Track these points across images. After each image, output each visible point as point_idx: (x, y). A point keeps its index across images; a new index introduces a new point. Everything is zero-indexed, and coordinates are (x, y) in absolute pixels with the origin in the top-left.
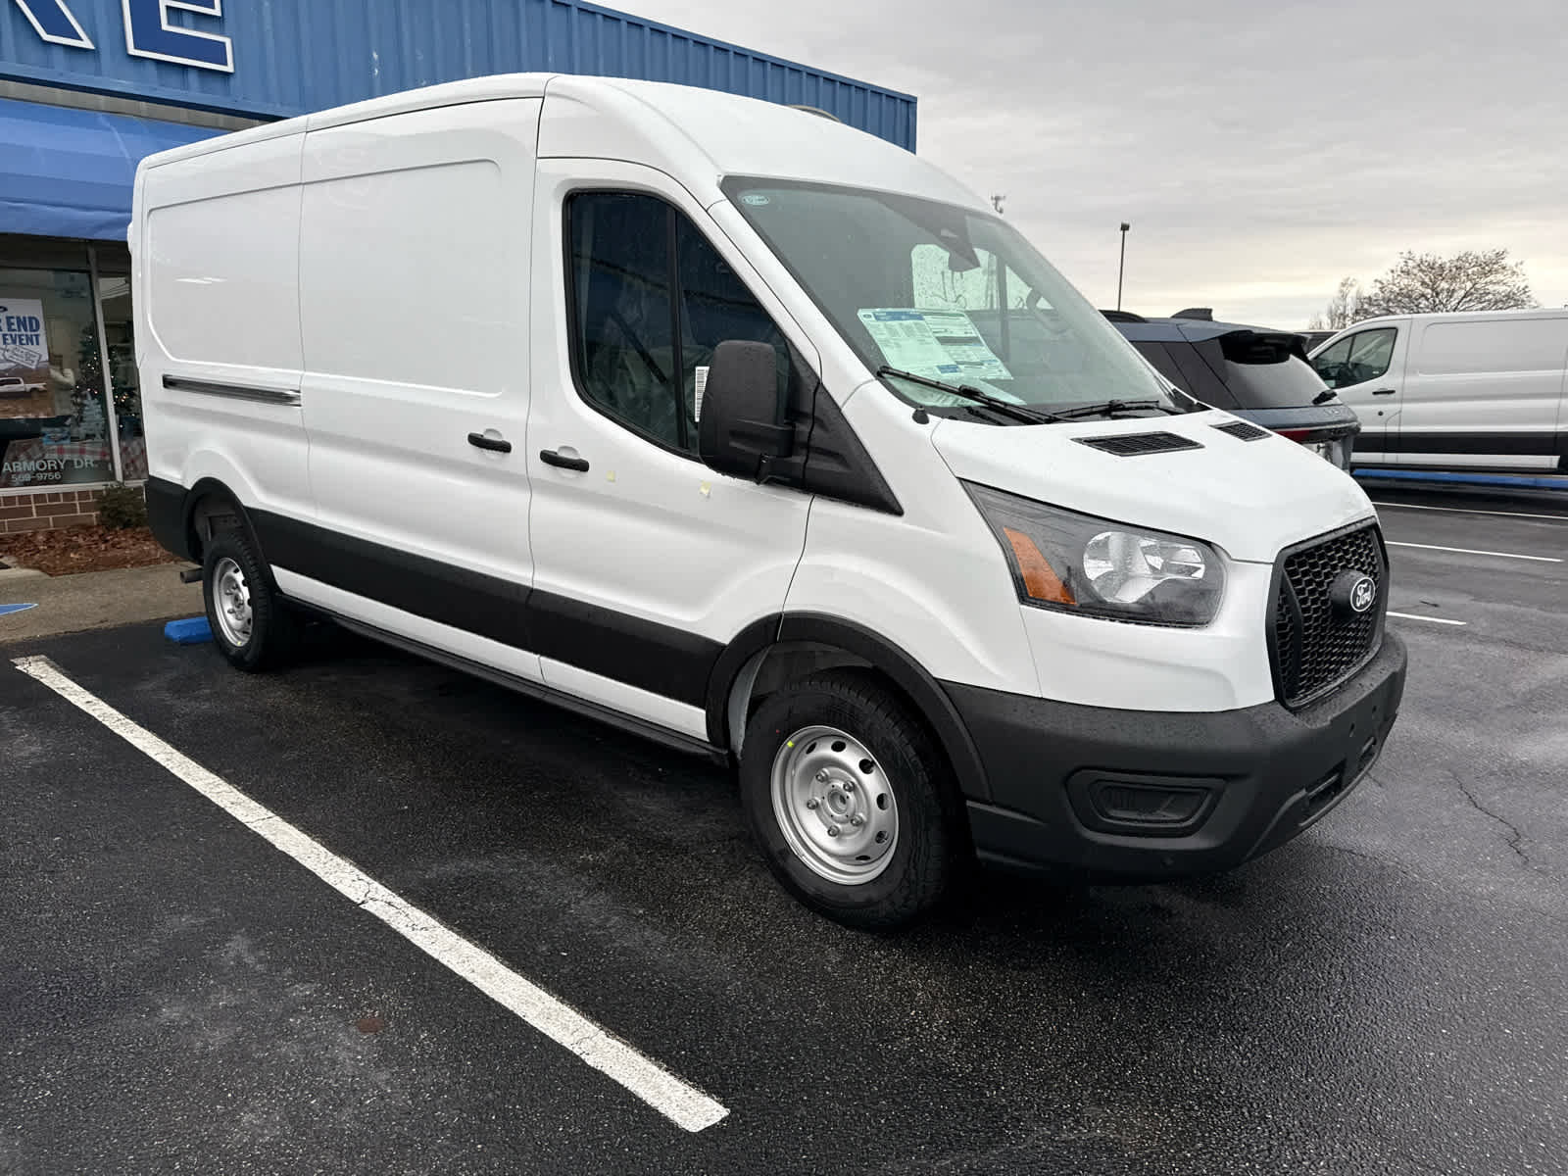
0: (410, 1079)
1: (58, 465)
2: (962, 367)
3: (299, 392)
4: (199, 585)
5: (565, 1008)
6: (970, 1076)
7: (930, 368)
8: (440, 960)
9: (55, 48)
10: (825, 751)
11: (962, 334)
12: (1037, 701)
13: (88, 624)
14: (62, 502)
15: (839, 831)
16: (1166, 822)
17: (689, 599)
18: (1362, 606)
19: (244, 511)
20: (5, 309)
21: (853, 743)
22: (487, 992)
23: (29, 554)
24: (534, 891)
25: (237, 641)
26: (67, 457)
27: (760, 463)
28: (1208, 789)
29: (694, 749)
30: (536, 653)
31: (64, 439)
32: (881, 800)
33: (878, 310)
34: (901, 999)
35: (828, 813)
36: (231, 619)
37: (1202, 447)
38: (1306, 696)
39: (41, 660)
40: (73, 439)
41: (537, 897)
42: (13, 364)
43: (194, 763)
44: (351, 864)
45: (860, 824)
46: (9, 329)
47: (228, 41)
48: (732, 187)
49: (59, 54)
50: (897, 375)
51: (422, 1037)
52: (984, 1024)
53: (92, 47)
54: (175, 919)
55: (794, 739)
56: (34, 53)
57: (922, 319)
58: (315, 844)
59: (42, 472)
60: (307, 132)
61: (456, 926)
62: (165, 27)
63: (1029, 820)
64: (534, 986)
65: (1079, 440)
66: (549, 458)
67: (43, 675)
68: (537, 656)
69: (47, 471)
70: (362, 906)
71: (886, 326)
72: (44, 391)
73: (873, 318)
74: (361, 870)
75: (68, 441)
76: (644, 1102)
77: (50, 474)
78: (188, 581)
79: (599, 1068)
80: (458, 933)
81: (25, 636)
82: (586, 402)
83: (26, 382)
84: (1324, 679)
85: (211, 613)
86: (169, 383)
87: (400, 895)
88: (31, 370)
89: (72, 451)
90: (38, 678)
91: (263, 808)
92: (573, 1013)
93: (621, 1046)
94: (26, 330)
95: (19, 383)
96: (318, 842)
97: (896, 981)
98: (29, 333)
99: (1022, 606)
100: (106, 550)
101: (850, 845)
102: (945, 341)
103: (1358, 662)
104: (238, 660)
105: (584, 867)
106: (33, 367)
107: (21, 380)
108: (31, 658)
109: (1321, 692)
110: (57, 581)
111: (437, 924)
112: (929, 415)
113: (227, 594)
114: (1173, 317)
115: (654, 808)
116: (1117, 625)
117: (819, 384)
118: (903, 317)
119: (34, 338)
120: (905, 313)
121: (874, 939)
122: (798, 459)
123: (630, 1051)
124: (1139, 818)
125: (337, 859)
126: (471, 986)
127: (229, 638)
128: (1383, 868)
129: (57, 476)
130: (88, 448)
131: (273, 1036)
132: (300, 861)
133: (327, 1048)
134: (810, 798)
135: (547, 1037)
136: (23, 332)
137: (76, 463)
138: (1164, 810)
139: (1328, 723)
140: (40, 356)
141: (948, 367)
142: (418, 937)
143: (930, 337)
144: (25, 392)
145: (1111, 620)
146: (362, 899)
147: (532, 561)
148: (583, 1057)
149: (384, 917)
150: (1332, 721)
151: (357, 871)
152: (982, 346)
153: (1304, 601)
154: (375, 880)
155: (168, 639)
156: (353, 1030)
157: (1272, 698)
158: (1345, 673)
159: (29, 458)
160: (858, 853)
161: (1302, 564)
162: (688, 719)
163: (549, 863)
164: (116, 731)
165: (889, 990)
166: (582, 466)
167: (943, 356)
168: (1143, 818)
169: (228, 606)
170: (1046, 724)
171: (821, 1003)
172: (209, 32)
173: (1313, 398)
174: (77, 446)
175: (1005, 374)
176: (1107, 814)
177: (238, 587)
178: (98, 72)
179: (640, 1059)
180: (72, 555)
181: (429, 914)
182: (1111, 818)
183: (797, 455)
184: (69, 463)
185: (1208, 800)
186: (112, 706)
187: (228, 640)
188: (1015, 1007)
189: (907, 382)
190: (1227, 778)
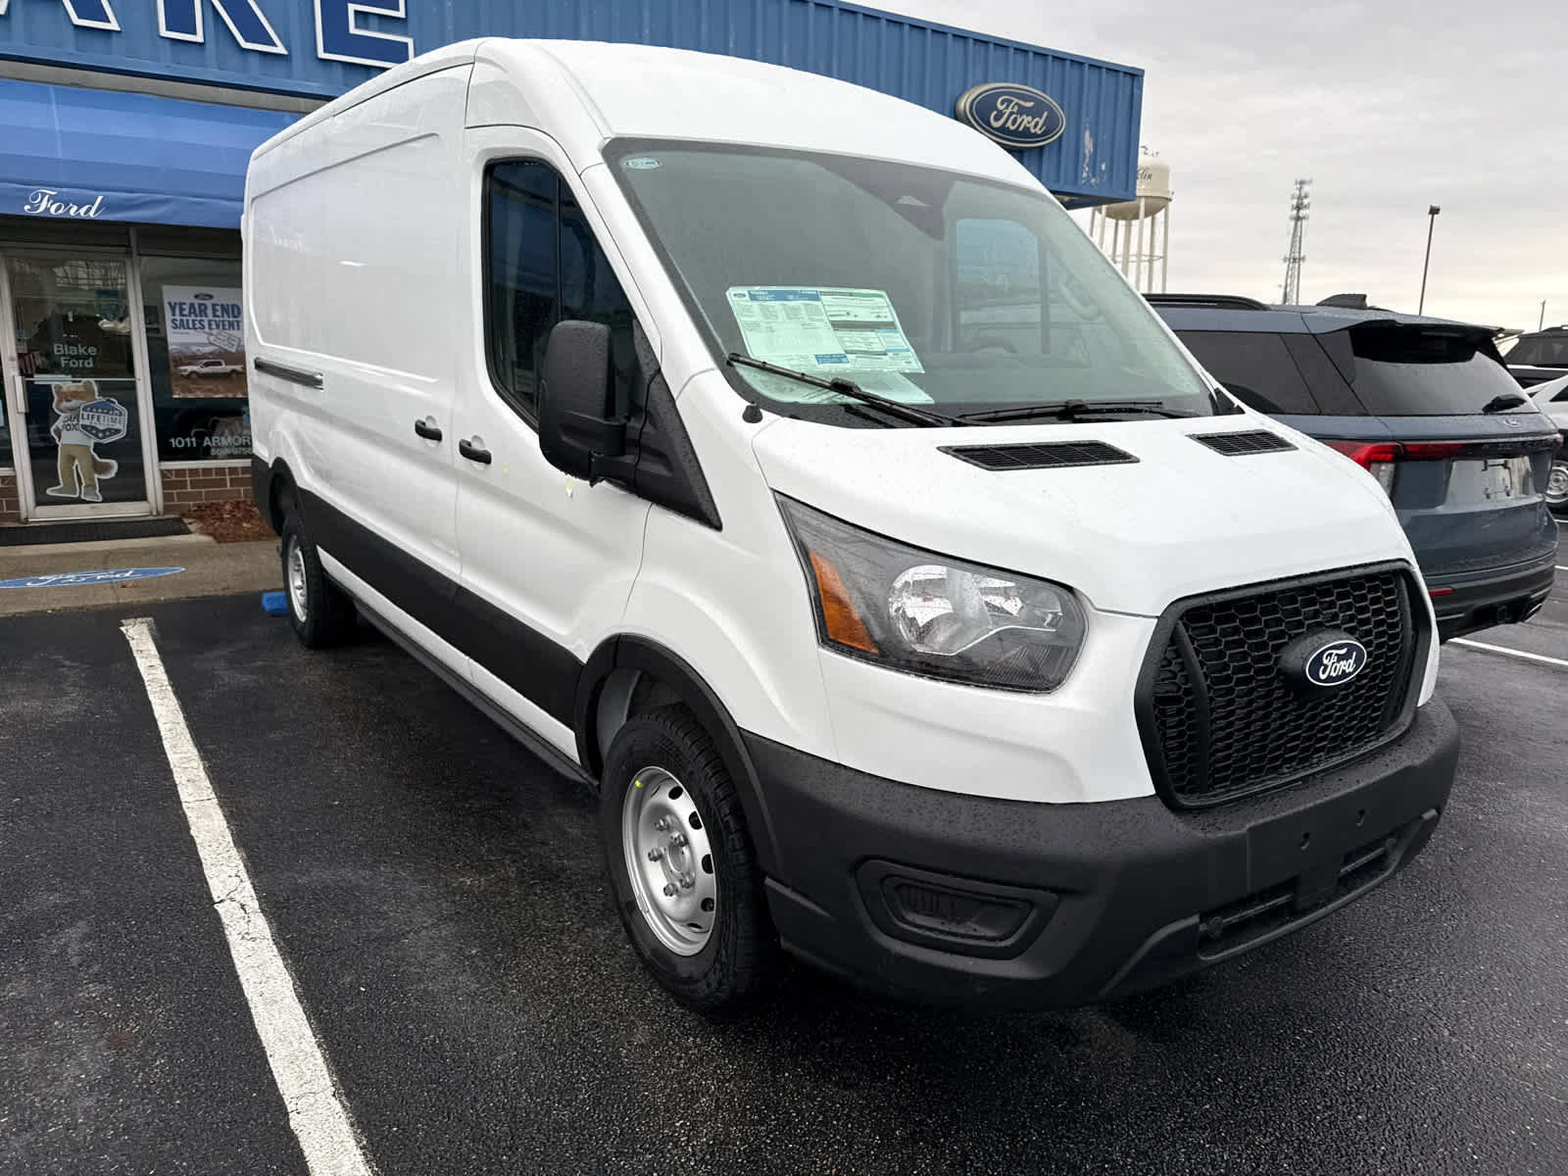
0: (109, 1111)
1: (251, 440)
2: (849, 356)
3: (322, 375)
5: (318, 1054)
7: (805, 358)
8: (242, 977)
9: (251, 55)
10: (663, 797)
11: (872, 319)
12: (832, 767)
13: (210, 590)
15: (675, 889)
16: (979, 938)
17: (563, 609)
18: (1329, 679)
19: (299, 491)
20: (211, 297)
21: (684, 793)
22: (256, 1022)
23: (212, 522)
24: (386, 912)
25: (300, 616)
27: (590, 461)
28: (1032, 904)
29: (568, 770)
30: (466, 654)
32: (706, 860)
33: (757, 288)
34: (678, 1104)
35: (669, 867)
36: (298, 594)
37: (1138, 461)
39: (147, 622)
41: (385, 919)
42: (216, 348)
43: (189, 736)
44: (242, 857)
45: (691, 885)
46: (215, 316)
47: (410, 41)
49: (254, 60)
51: (158, 1063)
53: (285, 52)
55: (643, 776)
56: (235, 60)
57: (818, 299)
58: (228, 833)
59: (239, 447)
61: (284, 940)
62: (353, 30)
63: (818, 910)
64: (306, 1022)
66: (467, 451)
67: (136, 637)
68: (467, 658)
69: (242, 446)
70: (216, 905)
71: (762, 308)
72: (241, 373)
73: (747, 298)
74: (245, 866)
77: (244, 449)
80: (280, 949)
82: (495, 388)
83: (226, 364)
84: (1275, 769)
85: (287, 588)
86: (260, 366)
87: (260, 899)
88: (231, 353)
90: (130, 639)
91: (211, 788)
92: (321, 1061)
93: (338, 1107)
94: (229, 317)
95: (220, 364)
96: (231, 830)
97: (689, 1079)
98: (231, 319)
99: (821, 650)
101: (685, 908)
102: (837, 326)
103: (1353, 750)
104: (302, 636)
105: (462, 890)
106: (234, 350)
107: (223, 362)
108: (139, 620)
109: (1257, 788)
111: (269, 936)
112: (761, 410)
114: (1318, 305)
115: (574, 831)
117: (659, 370)
118: (791, 297)
119: (235, 324)
120: (794, 293)
121: (701, 1023)
122: (629, 459)
123: (343, 1117)
124: (941, 927)
125: (234, 852)
126: (248, 1010)
127: (297, 612)
131: (27, 1038)
132: (200, 849)
133: (63, 1060)
134: (655, 848)
135: (274, 1084)
136: (226, 318)
138: (976, 922)
139: (1244, 830)
141: (830, 356)
142: (241, 948)
143: (822, 320)
144: (226, 374)
146: (222, 897)
147: (466, 558)
148: (291, 1115)
149: (225, 920)
150: (1250, 829)
151: (242, 867)
152: (896, 332)
154: (250, 878)
155: (263, 609)
156: (101, 1043)
157: (1150, 792)
158: (1318, 763)
159: (232, 434)
160: (691, 918)
161: (1223, 619)
163: (424, 881)
164: (151, 697)
165: (672, 1089)
166: (484, 458)
167: (831, 342)
168: (946, 928)
169: (296, 581)
170: (836, 796)
172: (393, 33)
173: (1484, 405)
175: (916, 366)
176: (903, 917)
177: (300, 565)
178: (289, 77)
179: (345, 1128)
180: (245, 525)
181: (269, 923)
182: (908, 923)
183: (629, 454)
185: (1033, 915)
186: (167, 672)
187: (296, 615)
188: (805, 1135)
189: (765, 373)
190: (1061, 892)
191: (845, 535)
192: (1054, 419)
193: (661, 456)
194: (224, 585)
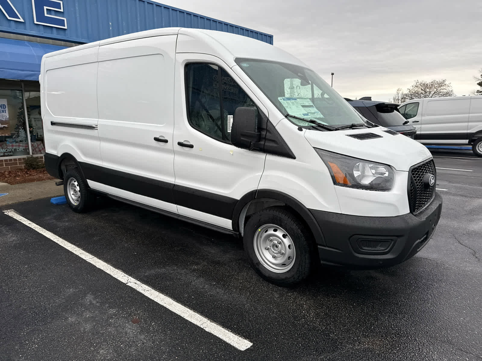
0: (151, 337)
1: (12, 150)
2: (309, 114)
3: (97, 125)
4: (62, 186)
5: (196, 314)
6: (325, 330)
7: (300, 114)
8: (155, 300)
10: (271, 232)
12: (340, 215)
13: (25, 199)
14: (13, 162)
15: (276, 256)
16: (380, 250)
18: (432, 184)
19: (78, 163)
21: (280, 229)
22: (170, 309)
23: (3, 178)
24: (180, 278)
25: (75, 203)
26: (14, 148)
27: (251, 144)
28: (392, 240)
29: (228, 233)
30: (176, 204)
31: (14, 142)
32: (289, 246)
33: (284, 97)
34: (299, 308)
35: (272, 251)
36: (73, 197)
37: (382, 137)
38: (417, 211)
39: (12, 211)
40: (16, 142)
41: (181, 280)
43: (66, 242)
44: (121, 271)
45: (283, 254)
47: (65, 19)
48: (238, 61)
49: (13, 23)
50: (292, 117)
51: (153, 324)
52: (326, 314)
53: (23, 21)
54: (68, 290)
55: (261, 228)
56: (5, 23)
57: (296, 100)
59: (7, 152)
60: (100, 46)
61: (157, 289)
62: (46, 15)
63: (337, 251)
64: (185, 307)
65: (348, 135)
66: (180, 144)
67: (14, 216)
68: (176, 205)
70: (127, 284)
71: (287, 102)
72: (8, 127)
73: (283, 100)
74: (125, 273)
75: (15, 143)
76: (226, 342)
77: (9, 153)
78: (58, 185)
79: (210, 332)
80: (158, 292)
81: (6, 203)
82: (192, 127)
83: (1, 125)
84: (421, 206)
85: (66, 195)
86: (53, 124)
87: (138, 281)
88: (3, 121)
89: (16, 146)
90: (12, 216)
91: (90, 255)
92: (199, 315)
93: (216, 325)
96: (109, 265)
97: (297, 302)
98: (3, 109)
99: (335, 186)
100: (28, 176)
101: (279, 261)
102: (303, 106)
103: (430, 201)
104: (75, 209)
105: (194, 270)
108: (9, 210)
109: (421, 210)
110: (13, 186)
111: (152, 289)
112: (303, 129)
113: (72, 189)
114: (359, 99)
115: (213, 251)
116: (364, 191)
117: (268, 120)
118: (291, 99)
119: (4, 111)
121: (288, 290)
122: (262, 143)
123: (219, 326)
124: (372, 249)
125: (117, 270)
126: (165, 308)
127: (72, 202)
128: (437, 263)
129: (11, 153)
130: (21, 145)
131: (106, 325)
132: (105, 271)
133: (123, 329)
134: (266, 246)
135: (192, 323)
137: (17, 150)
138: (379, 247)
140: (6, 116)
141: (305, 114)
142: (146, 293)
143: (299, 105)
144: (2, 128)
145: (362, 189)
146: (127, 282)
147: (175, 176)
148: (204, 329)
149: (134, 287)
150: (426, 218)
152: (314, 108)
153: (417, 183)
154: (130, 276)
155: (52, 203)
156: (130, 323)
157: (409, 212)
158: (427, 204)
159: (3, 148)
160: (282, 263)
161: (415, 172)
162: (226, 223)
163: (183, 269)
164: (40, 232)
165: (295, 305)
166: (191, 146)
167: (304, 111)
169: (72, 192)
170: (343, 221)
171: (275, 310)
172: (60, 17)
173: (403, 123)
174: (17, 144)
175: (322, 116)
177: (75, 187)
178: (25, 29)
179: (222, 329)
180: (17, 178)
181: (148, 286)
182: (363, 249)
183: (261, 141)
184: (15, 149)
185: (392, 243)
186: (37, 224)
187: (72, 203)
188: (334, 309)
189: (294, 118)
190: (398, 236)
191: (339, 157)
192: (348, 128)
193: (273, 141)
194: (29, 197)
